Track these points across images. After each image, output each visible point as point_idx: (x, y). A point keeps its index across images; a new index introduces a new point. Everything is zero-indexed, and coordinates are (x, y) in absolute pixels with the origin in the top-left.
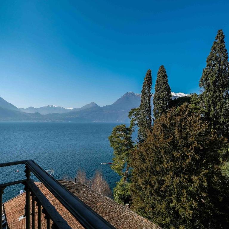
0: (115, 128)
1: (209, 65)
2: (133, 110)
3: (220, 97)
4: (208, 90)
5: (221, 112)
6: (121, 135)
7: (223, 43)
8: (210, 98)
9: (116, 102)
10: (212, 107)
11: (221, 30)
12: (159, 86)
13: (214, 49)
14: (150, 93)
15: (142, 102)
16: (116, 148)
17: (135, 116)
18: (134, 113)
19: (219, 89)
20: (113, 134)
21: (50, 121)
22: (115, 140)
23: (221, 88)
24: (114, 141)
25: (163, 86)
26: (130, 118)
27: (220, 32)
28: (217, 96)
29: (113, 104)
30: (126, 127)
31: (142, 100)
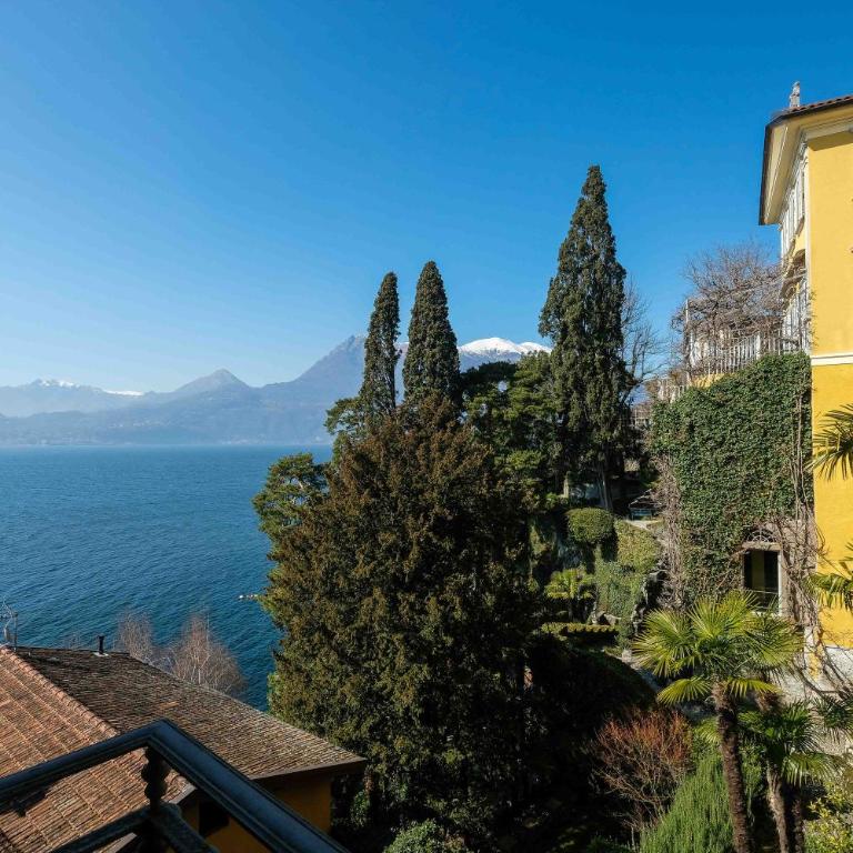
0: (277, 463)
1: (563, 269)
2: (343, 404)
3: (595, 368)
4: (563, 344)
5: (598, 411)
6: (294, 491)
7: (600, 208)
8: (569, 369)
9: (313, 368)
10: (575, 395)
11: (597, 168)
12: (421, 327)
13: (579, 222)
14: (393, 350)
15: (367, 378)
16: (277, 535)
17: (347, 425)
18: (345, 415)
19: (592, 344)
20: (269, 487)
21: (43, 444)
22: (277, 507)
23: (597, 339)
24: (272, 513)
25: (431, 328)
26: (333, 434)
27: (595, 172)
28: (586, 363)
29: (300, 378)
30: (316, 463)
31: (367, 372)
